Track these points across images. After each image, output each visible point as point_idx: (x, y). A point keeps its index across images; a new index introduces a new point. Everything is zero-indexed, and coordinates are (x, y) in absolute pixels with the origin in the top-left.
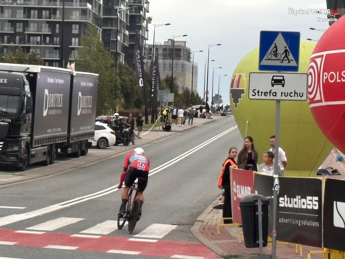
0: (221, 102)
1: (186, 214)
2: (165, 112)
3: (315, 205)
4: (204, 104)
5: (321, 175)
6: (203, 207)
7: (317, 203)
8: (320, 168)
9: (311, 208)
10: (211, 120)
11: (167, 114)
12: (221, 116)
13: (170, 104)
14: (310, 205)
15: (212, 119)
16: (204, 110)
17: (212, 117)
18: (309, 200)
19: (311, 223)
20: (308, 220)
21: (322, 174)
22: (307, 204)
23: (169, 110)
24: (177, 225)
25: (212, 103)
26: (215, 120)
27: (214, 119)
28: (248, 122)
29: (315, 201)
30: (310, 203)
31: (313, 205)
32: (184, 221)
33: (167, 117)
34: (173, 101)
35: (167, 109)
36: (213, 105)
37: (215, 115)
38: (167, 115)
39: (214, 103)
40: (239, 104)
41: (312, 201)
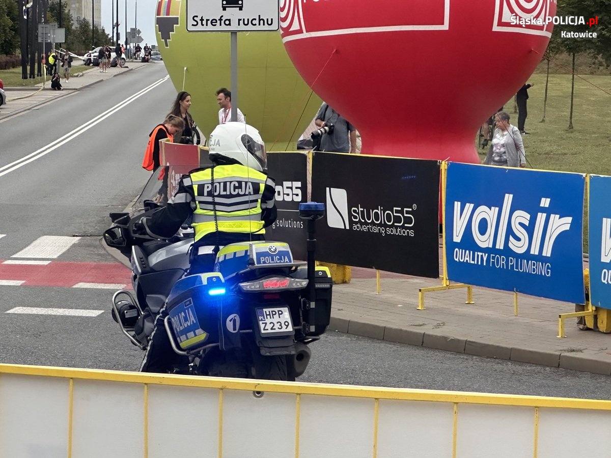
0: (141, 40)
1: (94, 219)
2: (51, 60)
3: (297, 195)
4: (113, 44)
5: (304, 149)
6: (120, 207)
7: (299, 192)
8: (301, 138)
9: (291, 200)
10: (126, 69)
11: (55, 61)
12: (142, 62)
13: (59, 46)
14: (288, 195)
15: (127, 67)
16: (113, 55)
17: (126, 64)
18: (287, 188)
19: (291, 223)
20: (287, 220)
21: (305, 147)
22: (284, 194)
23: (57, 56)
24: (80, 236)
25: (126, 43)
26: (132, 69)
27: (130, 68)
28: (185, 68)
29: (297, 188)
30: (289, 191)
31: (293, 194)
32: (91, 230)
33: (54, 67)
34: (64, 41)
35: (54, 54)
36: (128, 46)
37: (132, 62)
38: (55, 65)
39: (129, 42)
40: (171, 40)
41: (291, 188)
